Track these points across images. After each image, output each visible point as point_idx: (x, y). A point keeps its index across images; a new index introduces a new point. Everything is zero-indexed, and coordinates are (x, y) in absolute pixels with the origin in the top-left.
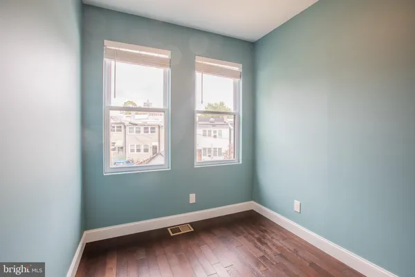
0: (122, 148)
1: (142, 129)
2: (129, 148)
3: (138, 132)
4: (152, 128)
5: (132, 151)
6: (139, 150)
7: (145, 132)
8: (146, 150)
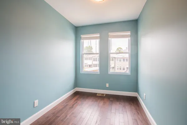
0: (114, 68)
1: (122, 60)
2: (116, 68)
3: (120, 61)
4: (126, 59)
5: (118, 69)
6: (120, 69)
7: (123, 61)
8: (124, 69)
